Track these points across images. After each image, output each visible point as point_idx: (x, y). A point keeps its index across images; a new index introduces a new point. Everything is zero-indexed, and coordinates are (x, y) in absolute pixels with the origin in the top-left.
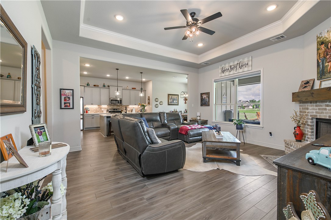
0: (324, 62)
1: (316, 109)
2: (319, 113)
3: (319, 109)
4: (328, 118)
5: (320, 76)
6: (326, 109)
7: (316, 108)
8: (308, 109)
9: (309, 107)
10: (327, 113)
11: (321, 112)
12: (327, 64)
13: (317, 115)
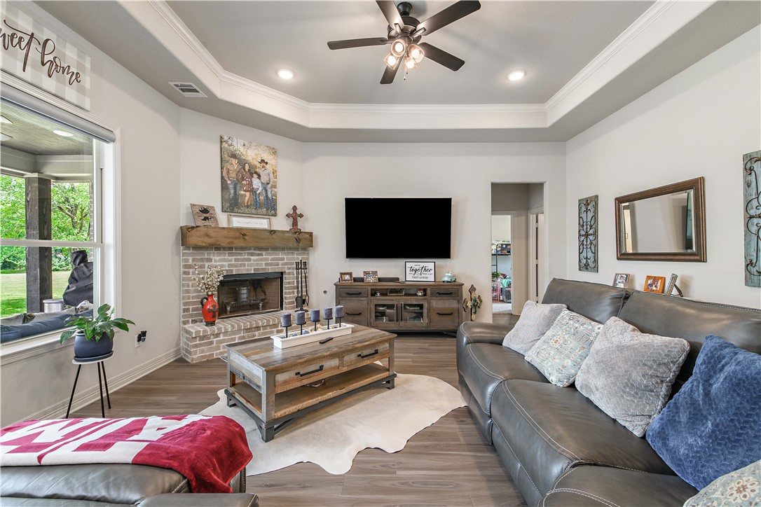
0: (238, 188)
1: (231, 260)
2: (235, 266)
3: (236, 260)
4: (253, 272)
5: (230, 207)
6: (249, 260)
7: (231, 258)
8: (210, 260)
9: (214, 256)
10: (251, 265)
11: (240, 264)
12: (242, 192)
13: (232, 271)
